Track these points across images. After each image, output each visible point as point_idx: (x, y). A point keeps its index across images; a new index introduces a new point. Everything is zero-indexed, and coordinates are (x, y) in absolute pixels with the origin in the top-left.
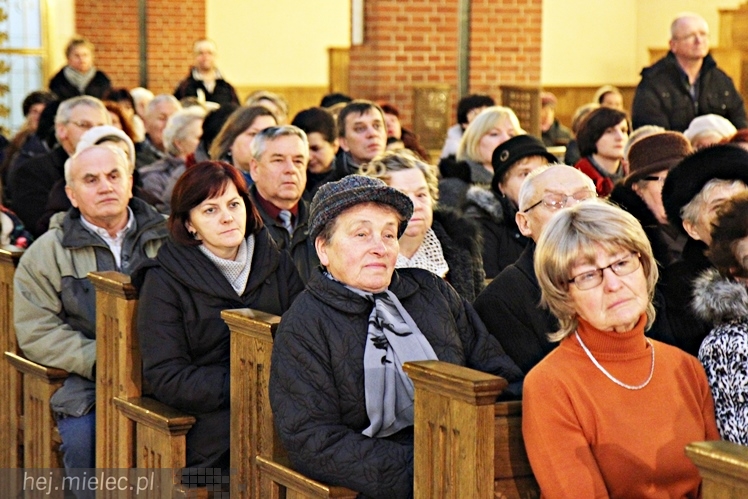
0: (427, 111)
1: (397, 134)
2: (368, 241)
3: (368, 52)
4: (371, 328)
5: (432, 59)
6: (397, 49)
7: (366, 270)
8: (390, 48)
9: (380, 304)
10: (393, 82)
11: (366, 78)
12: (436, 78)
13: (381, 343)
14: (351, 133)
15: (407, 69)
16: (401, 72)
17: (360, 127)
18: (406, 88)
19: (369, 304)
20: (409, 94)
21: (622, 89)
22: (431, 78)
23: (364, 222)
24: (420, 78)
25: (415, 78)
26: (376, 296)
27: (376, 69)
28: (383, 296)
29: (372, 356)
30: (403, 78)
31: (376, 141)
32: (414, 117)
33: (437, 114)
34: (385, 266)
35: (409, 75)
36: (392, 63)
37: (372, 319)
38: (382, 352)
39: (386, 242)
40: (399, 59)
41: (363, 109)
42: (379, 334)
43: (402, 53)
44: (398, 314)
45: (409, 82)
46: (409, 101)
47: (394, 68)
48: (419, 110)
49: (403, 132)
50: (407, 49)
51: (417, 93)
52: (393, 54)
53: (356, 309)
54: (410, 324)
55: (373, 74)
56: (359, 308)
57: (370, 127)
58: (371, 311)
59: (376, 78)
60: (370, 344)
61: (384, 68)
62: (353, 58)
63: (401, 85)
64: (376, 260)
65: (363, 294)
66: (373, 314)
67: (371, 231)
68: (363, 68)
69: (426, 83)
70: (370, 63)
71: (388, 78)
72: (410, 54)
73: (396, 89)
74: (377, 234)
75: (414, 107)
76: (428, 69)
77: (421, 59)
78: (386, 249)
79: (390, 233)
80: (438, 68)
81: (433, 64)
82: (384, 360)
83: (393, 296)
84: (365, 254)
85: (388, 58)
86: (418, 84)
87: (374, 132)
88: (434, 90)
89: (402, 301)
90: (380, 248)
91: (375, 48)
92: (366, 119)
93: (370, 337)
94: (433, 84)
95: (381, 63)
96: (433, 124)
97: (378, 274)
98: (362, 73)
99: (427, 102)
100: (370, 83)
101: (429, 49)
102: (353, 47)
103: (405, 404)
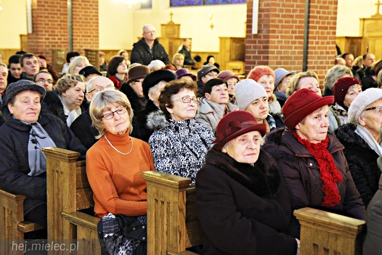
0: (57, 58)
1: (45, 66)
2: (29, 104)
3: (34, 36)
4: (31, 136)
5: (58, 39)
6: (45, 35)
7: (28, 115)
8: (43, 35)
9: (34, 127)
10: (44, 47)
11: (34, 46)
12: (60, 46)
13: (34, 142)
14: (25, 65)
15: (49, 42)
16: (47, 44)
17: (29, 63)
18: (49, 50)
19: (30, 127)
20: (50, 52)
21: (128, 51)
22: (59, 46)
23: (27, 97)
24: (54, 46)
25: (52, 46)
26: (32, 124)
27: (38, 42)
28: (35, 124)
29: (31, 147)
30: (48, 46)
31: (35, 68)
32: (52, 60)
33: (61, 59)
34: (35, 113)
35: (50, 45)
36: (44, 40)
37: (31, 133)
38: (35, 145)
39: (35, 105)
40: (46, 39)
41: (30, 56)
42: (34, 138)
43: (47, 37)
44: (41, 131)
45: (51, 48)
46: (51, 55)
47: (44, 42)
48: (55, 58)
49: (48, 65)
50: (49, 35)
51: (53, 51)
52: (44, 37)
53: (24, 129)
54: (45, 134)
55: (37, 44)
56: (26, 129)
57: (33, 63)
58: (30, 130)
59: (38, 46)
60: (30, 142)
61: (40, 42)
62: (29, 38)
63: (47, 48)
64: (32, 111)
65: (27, 124)
66: (31, 131)
67: (29, 101)
68: (32, 42)
69: (57, 48)
70: (35, 40)
71: (42, 46)
72: (50, 37)
73: (46, 50)
74: (32, 102)
75: (53, 57)
76: (57, 43)
77: (54, 39)
78: (35, 107)
79: (36, 101)
80: (61, 43)
81: (59, 41)
82: (36, 148)
83: (39, 124)
84: (27, 109)
85: (42, 39)
86: (54, 48)
87: (35, 65)
88: (60, 50)
89: (42, 126)
90: (33, 107)
91: (37, 35)
92: (31, 60)
93: (30, 139)
94: (59, 48)
95: (40, 40)
96: (59, 63)
97: (33, 116)
98: (32, 44)
99: (57, 55)
100: (36, 48)
101: (57, 35)
102: (28, 34)
103: (44, 163)
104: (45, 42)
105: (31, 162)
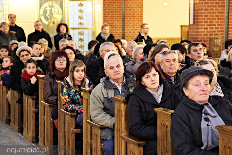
0: (214, 45)
2: (200, 87)
3: (195, 27)
4: (203, 115)
5: (216, 28)
6: (204, 25)
7: (200, 96)
8: (202, 25)
9: (206, 107)
10: (203, 36)
11: (194, 35)
13: (206, 120)
15: (207, 32)
16: (206, 33)
17: (195, 51)
18: (207, 38)
19: (202, 107)
20: (208, 40)
22: (215, 34)
23: (198, 81)
24: (212, 35)
25: (210, 35)
26: (204, 104)
27: (197, 32)
28: (207, 104)
29: (204, 124)
30: (207, 35)
31: (200, 55)
32: (210, 47)
33: (218, 46)
34: (206, 94)
35: (208, 34)
36: (203, 30)
37: (203, 112)
38: (207, 123)
39: (206, 86)
40: (205, 28)
41: (196, 45)
42: (206, 117)
43: (206, 27)
44: (212, 110)
46: (208, 42)
48: (211, 45)
49: (207, 52)
50: (207, 25)
51: (211, 39)
52: (203, 27)
53: (198, 108)
54: (216, 114)
55: (197, 33)
57: (199, 50)
58: (203, 109)
59: (198, 35)
60: (203, 120)
61: (199, 32)
62: (189, 29)
63: (206, 37)
64: (203, 93)
65: (200, 104)
66: (204, 110)
67: (200, 84)
69: (214, 36)
70: (195, 30)
71: (201, 35)
72: (209, 27)
73: (204, 38)
74: (203, 84)
76: (215, 31)
77: (212, 28)
78: (206, 89)
79: (206, 83)
80: (218, 31)
81: (216, 30)
82: (208, 125)
83: (210, 105)
85: (202, 28)
86: (211, 37)
87: (200, 52)
88: (217, 38)
89: (213, 106)
90: (204, 88)
91: (197, 25)
93: (203, 117)
94: (216, 36)
95: (199, 30)
96: (216, 49)
97: (204, 97)
98: (193, 33)
99: (214, 42)
100: (195, 37)
101: (215, 25)
102: (190, 25)
103: (215, 139)
104: (204, 32)
105: (204, 137)
